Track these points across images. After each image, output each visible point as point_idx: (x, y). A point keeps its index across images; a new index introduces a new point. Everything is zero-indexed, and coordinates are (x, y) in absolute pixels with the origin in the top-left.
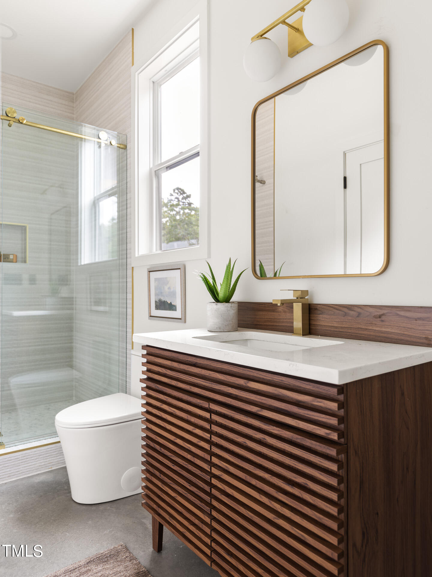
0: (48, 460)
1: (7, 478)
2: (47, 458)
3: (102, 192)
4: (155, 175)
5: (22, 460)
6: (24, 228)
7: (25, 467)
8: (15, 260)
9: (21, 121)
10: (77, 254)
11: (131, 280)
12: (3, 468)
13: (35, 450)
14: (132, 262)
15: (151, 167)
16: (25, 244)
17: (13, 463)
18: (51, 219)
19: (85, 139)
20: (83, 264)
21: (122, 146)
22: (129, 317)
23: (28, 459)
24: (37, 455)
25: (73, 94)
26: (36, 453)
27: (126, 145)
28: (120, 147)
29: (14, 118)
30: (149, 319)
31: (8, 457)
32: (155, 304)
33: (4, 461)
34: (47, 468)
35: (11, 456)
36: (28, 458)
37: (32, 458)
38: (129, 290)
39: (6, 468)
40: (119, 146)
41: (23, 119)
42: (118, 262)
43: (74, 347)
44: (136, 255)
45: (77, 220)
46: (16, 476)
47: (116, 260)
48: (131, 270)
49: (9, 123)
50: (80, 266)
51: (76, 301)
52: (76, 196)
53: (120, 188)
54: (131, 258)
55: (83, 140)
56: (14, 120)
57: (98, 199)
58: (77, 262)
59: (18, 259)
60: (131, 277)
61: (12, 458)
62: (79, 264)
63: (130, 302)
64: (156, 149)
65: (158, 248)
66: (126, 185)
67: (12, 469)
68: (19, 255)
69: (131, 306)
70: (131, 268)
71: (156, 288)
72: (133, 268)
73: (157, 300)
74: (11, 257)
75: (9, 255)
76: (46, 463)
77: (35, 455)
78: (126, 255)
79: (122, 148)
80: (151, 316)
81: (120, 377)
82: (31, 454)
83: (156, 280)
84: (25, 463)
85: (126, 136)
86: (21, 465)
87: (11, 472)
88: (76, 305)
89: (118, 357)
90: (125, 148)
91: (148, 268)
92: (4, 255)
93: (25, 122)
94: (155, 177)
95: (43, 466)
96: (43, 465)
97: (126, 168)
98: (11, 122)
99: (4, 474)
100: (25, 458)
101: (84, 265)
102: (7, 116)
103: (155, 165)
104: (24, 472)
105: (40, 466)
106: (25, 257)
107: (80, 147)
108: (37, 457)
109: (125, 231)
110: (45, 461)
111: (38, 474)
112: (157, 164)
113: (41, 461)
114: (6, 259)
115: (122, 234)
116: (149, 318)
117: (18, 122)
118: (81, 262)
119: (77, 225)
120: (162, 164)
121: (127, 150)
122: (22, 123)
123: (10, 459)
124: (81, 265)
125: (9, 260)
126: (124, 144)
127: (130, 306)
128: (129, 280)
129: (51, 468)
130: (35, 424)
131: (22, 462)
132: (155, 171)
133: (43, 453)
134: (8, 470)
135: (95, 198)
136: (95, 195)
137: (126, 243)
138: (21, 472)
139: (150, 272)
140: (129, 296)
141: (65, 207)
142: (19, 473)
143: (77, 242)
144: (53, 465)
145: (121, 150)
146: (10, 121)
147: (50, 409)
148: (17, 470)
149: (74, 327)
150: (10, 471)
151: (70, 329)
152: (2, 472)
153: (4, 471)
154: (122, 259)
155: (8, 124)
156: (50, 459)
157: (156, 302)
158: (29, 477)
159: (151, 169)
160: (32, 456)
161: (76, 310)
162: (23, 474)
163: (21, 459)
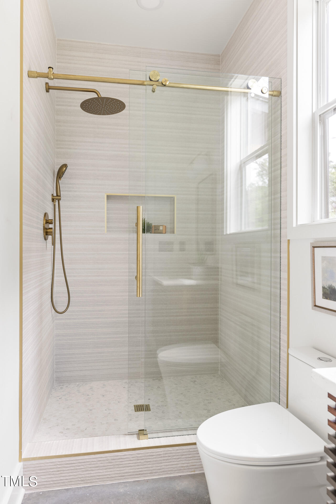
0: (190, 462)
1: (149, 475)
2: (190, 459)
3: (249, 153)
4: (320, 120)
5: (164, 457)
6: (172, 199)
7: (167, 465)
8: (164, 232)
9: (164, 84)
10: (223, 222)
11: (286, 255)
12: (145, 463)
13: (177, 448)
14: (287, 234)
15: (314, 112)
16: (174, 214)
17: (155, 459)
18: (198, 188)
19: (231, 91)
20: (228, 233)
21: (275, 93)
22: (284, 301)
23: (170, 458)
24: (179, 454)
25: (219, 56)
26: (178, 451)
27: (280, 90)
28: (272, 95)
29: (158, 81)
30: (313, 309)
31: (150, 452)
32: (323, 291)
33: (146, 455)
34: (190, 470)
35: (153, 451)
36: (170, 456)
37: (175, 457)
38: (284, 268)
39: (148, 463)
40: (271, 93)
41: (166, 81)
42: (269, 232)
43: (219, 320)
44: (294, 225)
45: (223, 187)
46: (158, 474)
47: (267, 230)
48: (287, 244)
49: (153, 88)
50: (225, 235)
51: (221, 272)
52: (221, 162)
53: (273, 144)
54: (286, 228)
55: (229, 93)
56: (157, 83)
57: (244, 163)
58: (223, 232)
59: (167, 230)
60: (287, 252)
61: (154, 454)
62: (225, 234)
63: (284, 282)
64: (320, 87)
65: (323, 215)
66: (280, 139)
67: (154, 465)
68: (168, 226)
69: (286, 288)
70: (287, 241)
71: (324, 271)
72: (289, 240)
73: (326, 287)
74: (161, 228)
75: (159, 226)
76: (189, 465)
77: (178, 454)
78: (279, 225)
79: (275, 96)
80: (315, 306)
81: (272, 370)
82: (172, 452)
83: (324, 258)
84: (167, 461)
85: (280, 79)
86: (163, 463)
87: (153, 469)
88: (221, 275)
89: (269, 345)
90: (279, 94)
91: (312, 242)
92: (155, 226)
93: (167, 83)
94: (320, 123)
95: (185, 468)
96: (186, 466)
97: (279, 119)
98: (155, 86)
99: (146, 469)
100: (167, 455)
101: (230, 234)
102: (151, 80)
103: (319, 108)
104: (166, 471)
105: (182, 467)
106: (174, 228)
107: (225, 106)
108: (180, 457)
109: (279, 195)
110: (188, 462)
111: (180, 476)
112: (321, 106)
113: (183, 462)
114: (157, 230)
115: (275, 199)
116: (312, 307)
117: (161, 85)
118: (226, 231)
119: (223, 191)
120: (328, 105)
121: (281, 96)
122: (165, 85)
123: (152, 454)
124: (227, 235)
125: (159, 231)
126: (278, 90)
127: (284, 287)
128: (284, 255)
129: (194, 471)
130: (181, 401)
131: (164, 460)
132: (320, 115)
133: (186, 453)
134: (150, 466)
135: (241, 161)
136: (242, 159)
137: (280, 209)
138: (163, 470)
139: (314, 247)
140: (284, 275)
141: (211, 175)
142: (161, 471)
143: (223, 210)
144: (196, 468)
145: (273, 98)
146: (153, 85)
147: (196, 382)
148: (159, 468)
149: (220, 299)
150: (152, 467)
151: (216, 300)
152: (144, 467)
153: (146, 466)
154: (274, 229)
155: (152, 90)
156: (193, 461)
157: (324, 288)
158: (171, 478)
159: (313, 115)
160: (174, 454)
161: (221, 281)
162: (166, 473)
163: (163, 455)
